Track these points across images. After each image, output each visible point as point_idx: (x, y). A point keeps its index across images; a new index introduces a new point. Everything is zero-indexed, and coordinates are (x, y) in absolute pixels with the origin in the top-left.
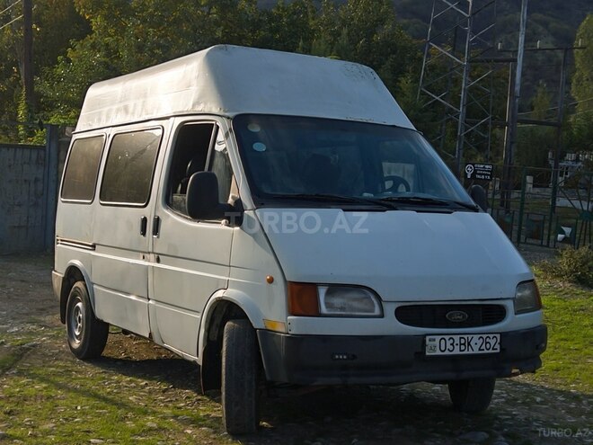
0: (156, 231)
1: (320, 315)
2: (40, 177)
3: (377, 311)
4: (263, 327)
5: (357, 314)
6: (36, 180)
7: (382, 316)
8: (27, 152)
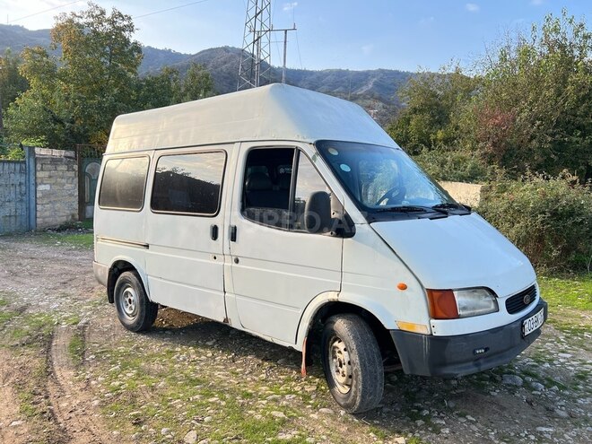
0: (233, 237)
1: (458, 317)
2: (23, 181)
3: (493, 307)
4: (396, 328)
5: (481, 310)
6: (20, 184)
7: (497, 310)
8: (12, 166)
